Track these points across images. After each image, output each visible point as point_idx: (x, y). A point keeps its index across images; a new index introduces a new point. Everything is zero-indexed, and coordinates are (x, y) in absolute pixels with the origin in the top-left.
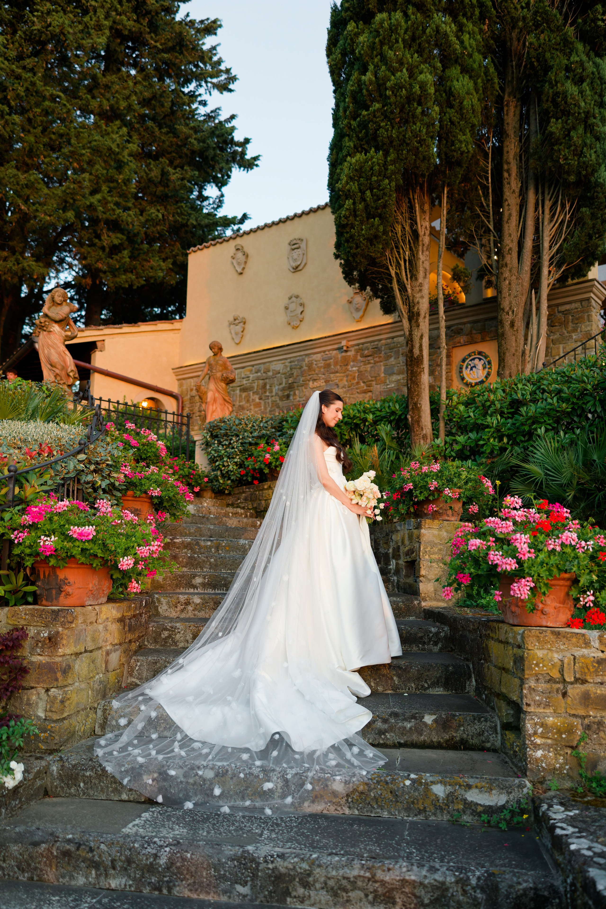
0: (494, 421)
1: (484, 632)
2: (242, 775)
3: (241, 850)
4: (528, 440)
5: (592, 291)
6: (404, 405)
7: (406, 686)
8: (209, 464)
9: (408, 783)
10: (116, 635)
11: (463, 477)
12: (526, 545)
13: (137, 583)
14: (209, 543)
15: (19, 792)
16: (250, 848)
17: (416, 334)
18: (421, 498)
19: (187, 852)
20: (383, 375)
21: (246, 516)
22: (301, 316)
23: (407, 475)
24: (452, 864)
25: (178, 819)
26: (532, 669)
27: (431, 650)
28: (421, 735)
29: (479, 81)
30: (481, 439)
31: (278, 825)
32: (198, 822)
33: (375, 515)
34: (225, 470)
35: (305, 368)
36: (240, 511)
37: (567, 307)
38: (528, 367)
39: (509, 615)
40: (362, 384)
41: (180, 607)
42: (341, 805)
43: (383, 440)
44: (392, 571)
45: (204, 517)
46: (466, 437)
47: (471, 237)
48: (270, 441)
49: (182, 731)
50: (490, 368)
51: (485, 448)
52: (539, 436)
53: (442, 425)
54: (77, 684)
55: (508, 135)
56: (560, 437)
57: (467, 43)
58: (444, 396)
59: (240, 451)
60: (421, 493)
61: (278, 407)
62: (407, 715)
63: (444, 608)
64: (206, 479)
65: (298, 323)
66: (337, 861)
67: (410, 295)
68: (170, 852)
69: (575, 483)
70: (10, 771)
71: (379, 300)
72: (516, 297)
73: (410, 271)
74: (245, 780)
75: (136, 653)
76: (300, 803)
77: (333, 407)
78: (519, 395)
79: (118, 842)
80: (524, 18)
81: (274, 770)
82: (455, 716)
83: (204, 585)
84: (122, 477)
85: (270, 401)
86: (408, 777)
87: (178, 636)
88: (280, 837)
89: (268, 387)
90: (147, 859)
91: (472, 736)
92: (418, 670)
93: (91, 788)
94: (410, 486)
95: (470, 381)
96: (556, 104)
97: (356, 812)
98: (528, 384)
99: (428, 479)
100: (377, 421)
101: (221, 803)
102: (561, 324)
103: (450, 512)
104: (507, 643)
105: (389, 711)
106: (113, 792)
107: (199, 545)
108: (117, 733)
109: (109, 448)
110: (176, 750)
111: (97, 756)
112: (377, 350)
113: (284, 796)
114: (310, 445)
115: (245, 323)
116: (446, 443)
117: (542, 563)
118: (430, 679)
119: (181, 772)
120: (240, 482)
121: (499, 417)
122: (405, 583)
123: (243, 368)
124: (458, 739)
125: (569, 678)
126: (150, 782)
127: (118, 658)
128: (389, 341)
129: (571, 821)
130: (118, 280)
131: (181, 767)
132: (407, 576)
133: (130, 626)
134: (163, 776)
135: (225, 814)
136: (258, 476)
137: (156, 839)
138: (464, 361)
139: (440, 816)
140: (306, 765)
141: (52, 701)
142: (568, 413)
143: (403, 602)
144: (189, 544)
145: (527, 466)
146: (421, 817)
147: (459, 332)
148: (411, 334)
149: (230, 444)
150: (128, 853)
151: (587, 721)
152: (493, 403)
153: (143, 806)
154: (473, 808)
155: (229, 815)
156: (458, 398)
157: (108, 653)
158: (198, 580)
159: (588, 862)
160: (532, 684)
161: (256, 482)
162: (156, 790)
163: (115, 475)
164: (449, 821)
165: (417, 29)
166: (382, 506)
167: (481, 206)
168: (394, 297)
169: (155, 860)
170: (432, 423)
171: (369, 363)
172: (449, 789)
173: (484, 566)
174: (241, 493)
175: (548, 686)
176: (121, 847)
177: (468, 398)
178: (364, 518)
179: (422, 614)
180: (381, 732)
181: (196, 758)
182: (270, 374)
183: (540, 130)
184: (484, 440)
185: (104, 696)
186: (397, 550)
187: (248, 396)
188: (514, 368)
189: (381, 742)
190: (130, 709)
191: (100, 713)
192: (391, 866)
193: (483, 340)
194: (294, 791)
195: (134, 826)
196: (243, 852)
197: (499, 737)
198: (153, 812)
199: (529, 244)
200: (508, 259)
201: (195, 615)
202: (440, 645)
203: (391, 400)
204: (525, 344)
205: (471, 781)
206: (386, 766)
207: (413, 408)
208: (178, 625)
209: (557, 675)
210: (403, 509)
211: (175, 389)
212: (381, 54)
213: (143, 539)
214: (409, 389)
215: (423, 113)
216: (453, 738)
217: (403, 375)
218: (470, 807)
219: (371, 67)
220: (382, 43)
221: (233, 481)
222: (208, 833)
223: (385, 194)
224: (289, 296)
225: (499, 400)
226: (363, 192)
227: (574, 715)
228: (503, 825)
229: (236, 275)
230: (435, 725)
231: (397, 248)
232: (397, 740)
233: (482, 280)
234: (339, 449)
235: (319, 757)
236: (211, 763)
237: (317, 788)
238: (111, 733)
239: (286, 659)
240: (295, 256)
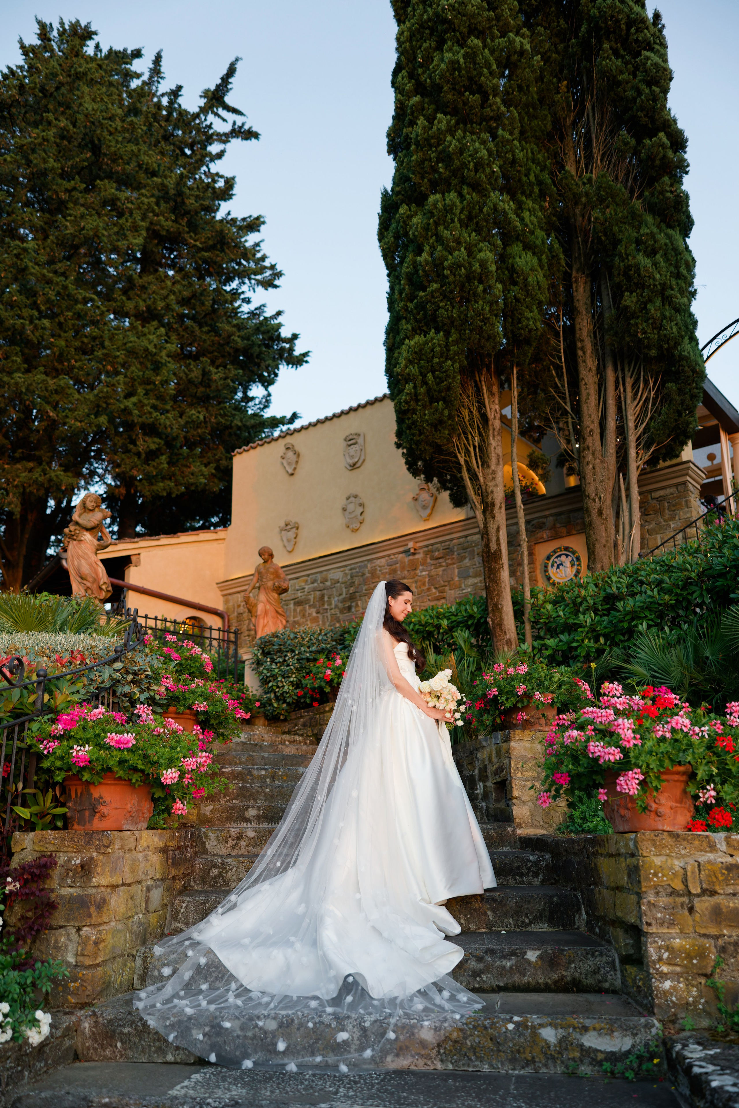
0: (587, 619)
1: (591, 850)
2: (310, 1025)
4: (629, 640)
5: (687, 474)
6: (483, 607)
7: (503, 923)
8: (261, 686)
9: (511, 1027)
10: (158, 867)
11: (556, 679)
12: (630, 731)
13: (183, 803)
14: (263, 772)
15: (45, 1052)
17: (493, 527)
18: (508, 705)
20: (457, 579)
21: (304, 745)
22: (361, 518)
23: (491, 680)
25: (235, 1079)
26: (649, 880)
27: (531, 883)
28: (524, 976)
29: (544, 257)
30: (574, 640)
31: (356, 1082)
32: (260, 1081)
33: (456, 720)
34: (279, 692)
35: (368, 575)
36: (298, 738)
37: (662, 493)
38: (623, 559)
39: (618, 821)
40: (434, 590)
41: (231, 843)
42: (431, 1058)
43: (461, 648)
44: (480, 797)
45: (256, 745)
46: (557, 640)
47: (547, 420)
48: (331, 656)
49: (237, 980)
50: (579, 565)
51: (579, 651)
52: (641, 633)
53: (528, 627)
54: (113, 924)
56: (665, 633)
57: (527, 221)
58: (528, 594)
59: (297, 669)
60: (507, 699)
61: (339, 619)
62: (506, 951)
63: (544, 835)
64: (258, 704)
65: (358, 525)
67: (482, 483)
69: (687, 684)
70: (35, 1023)
71: (448, 492)
72: (602, 482)
73: (481, 457)
74: (314, 1030)
75: (180, 893)
76: (381, 1058)
77: (401, 599)
78: (614, 589)
79: (164, 1104)
80: (587, 194)
81: (349, 1017)
82: (564, 950)
83: (259, 818)
84: (163, 689)
85: (329, 614)
86: (511, 1021)
87: (230, 874)
88: (360, 1093)
89: (326, 599)
91: (586, 975)
92: (516, 903)
93: (130, 1048)
94: (495, 691)
95: (557, 580)
96: (628, 278)
97: (450, 1067)
98: (624, 577)
99: (515, 683)
100: (453, 627)
101: (286, 1061)
102: (656, 512)
103: (543, 721)
104: (619, 855)
105: (484, 948)
106: (156, 1052)
107: (252, 775)
108: (159, 985)
109: (148, 659)
110: (231, 999)
111: (137, 1009)
113: (362, 1049)
114: (378, 640)
115: (298, 528)
116: (534, 648)
117: (650, 753)
118: (531, 913)
119: (237, 1023)
120: (298, 705)
121: (593, 615)
122: (496, 809)
123: (297, 578)
124: (569, 978)
125: (695, 890)
126: (201, 1037)
127: (160, 896)
129: (711, 1060)
130: (155, 488)
131: (237, 1018)
132: (497, 801)
133: (174, 859)
134: (217, 1029)
135: (291, 1072)
136: (318, 696)
137: (209, 1100)
138: (548, 558)
139: (552, 1068)
140: (387, 1011)
141: (84, 942)
142: (672, 606)
143: (494, 829)
144: (240, 774)
145: (630, 668)
146: (530, 1070)
147: (541, 526)
148: (486, 527)
149: (285, 661)
151: (722, 942)
152: (584, 599)
153: (193, 1068)
154: (592, 1055)
156: (545, 596)
157: (148, 889)
158: (252, 813)
160: (652, 898)
161: (316, 704)
162: (208, 1048)
163: (156, 688)
164: (563, 1073)
165: (474, 208)
166: (463, 708)
167: (556, 387)
168: (464, 487)
170: (517, 627)
171: (441, 566)
172: (561, 1032)
173: (583, 761)
174: (299, 718)
175: (670, 900)
177: (556, 597)
178: (444, 724)
179: (518, 844)
180: (476, 974)
181: (255, 1007)
182: (328, 584)
184: (577, 641)
185: (144, 942)
186: (484, 769)
187: (304, 610)
188: (606, 560)
189: (477, 986)
190: (174, 956)
191: (139, 961)
193: (569, 534)
194: (374, 1042)
195: (182, 1088)
197: (619, 973)
198: (205, 1073)
199: (611, 424)
200: (590, 441)
201: (248, 852)
202: (541, 877)
203: (467, 603)
204: (617, 533)
205: (588, 1022)
206: (484, 1009)
207: (493, 610)
208: (229, 861)
209: (679, 886)
210: (488, 720)
211: (220, 607)
212: (437, 235)
213: (189, 750)
214: (487, 588)
215: (485, 291)
216: (563, 977)
217: (480, 576)
218: (587, 1053)
219: (427, 248)
220: (437, 224)
221: (288, 704)
222: (272, 1092)
223: (448, 376)
224: (346, 496)
225: (591, 596)
226: (424, 375)
227: (705, 936)
228: (630, 1075)
229: (286, 477)
230: (540, 963)
231: (465, 433)
232: (496, 982)
233: (562, 466)
234: (411, 645)
235: (402, 1001)
236: (273, 1012)
237: (401, 1037)
238: (153, 984)
239: (358, 890)
240: (352, 453)
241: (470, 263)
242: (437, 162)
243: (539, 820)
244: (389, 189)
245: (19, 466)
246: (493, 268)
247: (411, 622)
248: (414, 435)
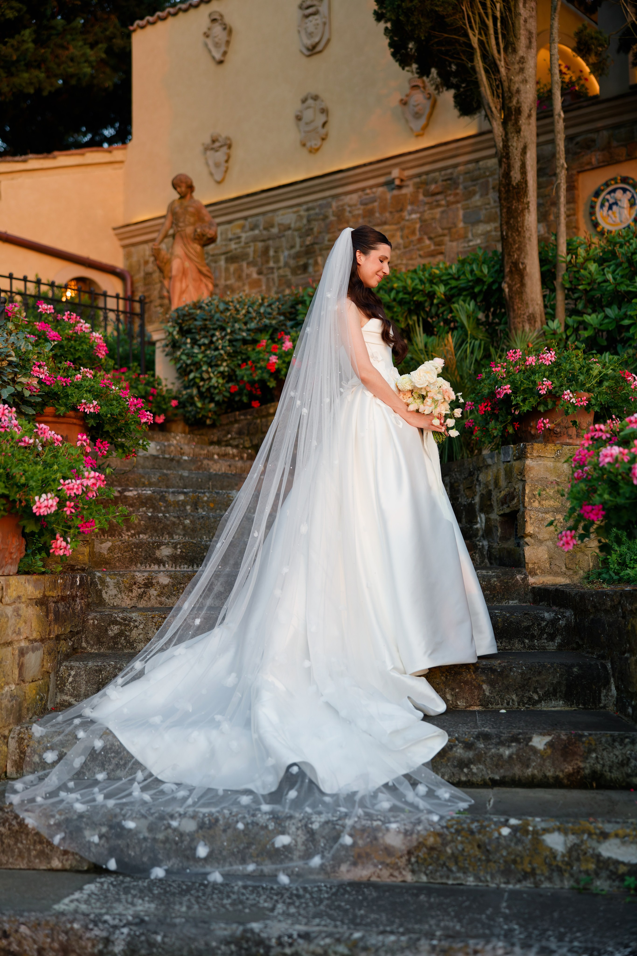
2: (240, 826)
3: (241, 928)
6: (497, 267)
7: (503, 699)
8: (178, 378)
9: (505, 831)
10: (35, 624)
11: (595, 372)
13: (65, 540)
14: (182, 497)
16: (256, 926)
17: (516, 145)
18: (525, 408)
19: (156, 933)
20: (461, 225)
21: (241, 459)
22: (323, 131)
23: (502, 372)
24: (576, 944)
25: (141, 891)
27: (544, 648)
28: (528, 767)
30: (626, 316)
31: (298, 896)
32: (174, 894)
33: (448, 429)
34: (204, 386)
35: (332, 218)
36: (231, 451)
40: (427, 242)
41: (136, 591)
42: (398, 868)
43: (463, 327)
44: (480, 533)
45: (172, 460)
46: (601, 316)
48: (277, 336)
49: (143, 768)
51: (631, 331)
53: (560, 296)
58: (563, 249)
59: (229, 354)
60: (524, 400)
62: (505, 736)
63: (566, 585)
64: (174, 403)
65: (319, 142)
66: (394, 942)
67: (504, 78)
68: (129, 934)
71: (452, 92)
73: (503, 35)
74: (245, 832)
75: (67, 657)
76: (333, 867)
77: (374, 254)
79: (47, 922)
81: (291, 817)
82: (582, 736)
83: (175, 559)
84: (35, 382)
85: (275, 276)
86: (506, 824)
87: (135, 633)
88: (302, 912)
89: (272, 253)
90: (94, 946)
91: (611, 767)
92: (522, 674)
94: (507, 389)
95: (607, 227)
97: (424, 879)
99: (536, 378)
100: (453, 296)
101: (208, 869)
103: (573, 431)
105: (476, 731)
106: (36, 857)
107: (166, 501)
108: (41, 773)
109: (12, 339)
110: (136, 793)
111: (11, 804)
112: (451, 182)
113: (308, 855)
114: (340, 316)
115: (230, 147)
116: (567, 327)
118: (542, 687)
119: (144, 823)
120: (230, 405)
122: (501, 550)
123: (229, 222)
124: (587, 771)
126: (96, 839)
127: (39, 661)
128: (471, 166)
131: (144, 817)
132: (504, 538)
133: (57, 613)
134: (117, 830)
136: (259, 393)
137: (107, 917)
138: (597, 194)
139: (558, 882)
140: (343, 809)
143: (498, 577)
144: (149, 499)
146: (528, 884)
147: (588, 145)
148: (506, 146)
149: (211, 342)
150: (63, 937)
153: (86, 877)
154: (612, 867)
155: (222, 885)
156: (587, 251)
157: (22, 653)
158: (165, 552)
161: (256, 404)
162: (106, 852)
163: (24, 380)
164: (572, 888)
166: (458, 412)
168: (476, 84)
169: (106, 946)
170: (544, 297)
171: (439, 206)
172: (572, 839)
173: (625, 489)
174: (232, 423)
176: (52, 929)
177: (604, 252)
178: (430, 435)
179: (530, 597)
180: (463, 764)
181: (167, 803)
182: (275, 230)
184: (630, 318)
185: (19, 720)
186: (487, 497)
187: (241, 269)
189: (464, 779)
190: (60, 737)
191: (13, 744)
192: (479, 947)
193: (630, 158)
194: (324, 848)
195: (72, 901)
196: (245, 931)
198: (102, 884)
201: (161, 603)
202: (558, 640)
203: (474, 260)
205: (608, 828)
206: (471, 810)
207: (511, 271)
208: (134, 615)
210: (495, 428)
211: (119, 263)
213: (71, 468)
214: (504, 239)
216: (579, 770)
217: (494, 220)
218: (606, 865)
221: (217, 404)
222: (189, 907)
224: (302, 96)
229: (212, 65)
230: (549, 751)
232: (489, 775)
233: (627, 52)
234: (386, 324)
235: (363, 798)
236: (191, 810)
237: (360, 842)
238: (33, 773)
239: (307, 655)
240: (311, 29)
243: (560, 564)
247: (392, 289)
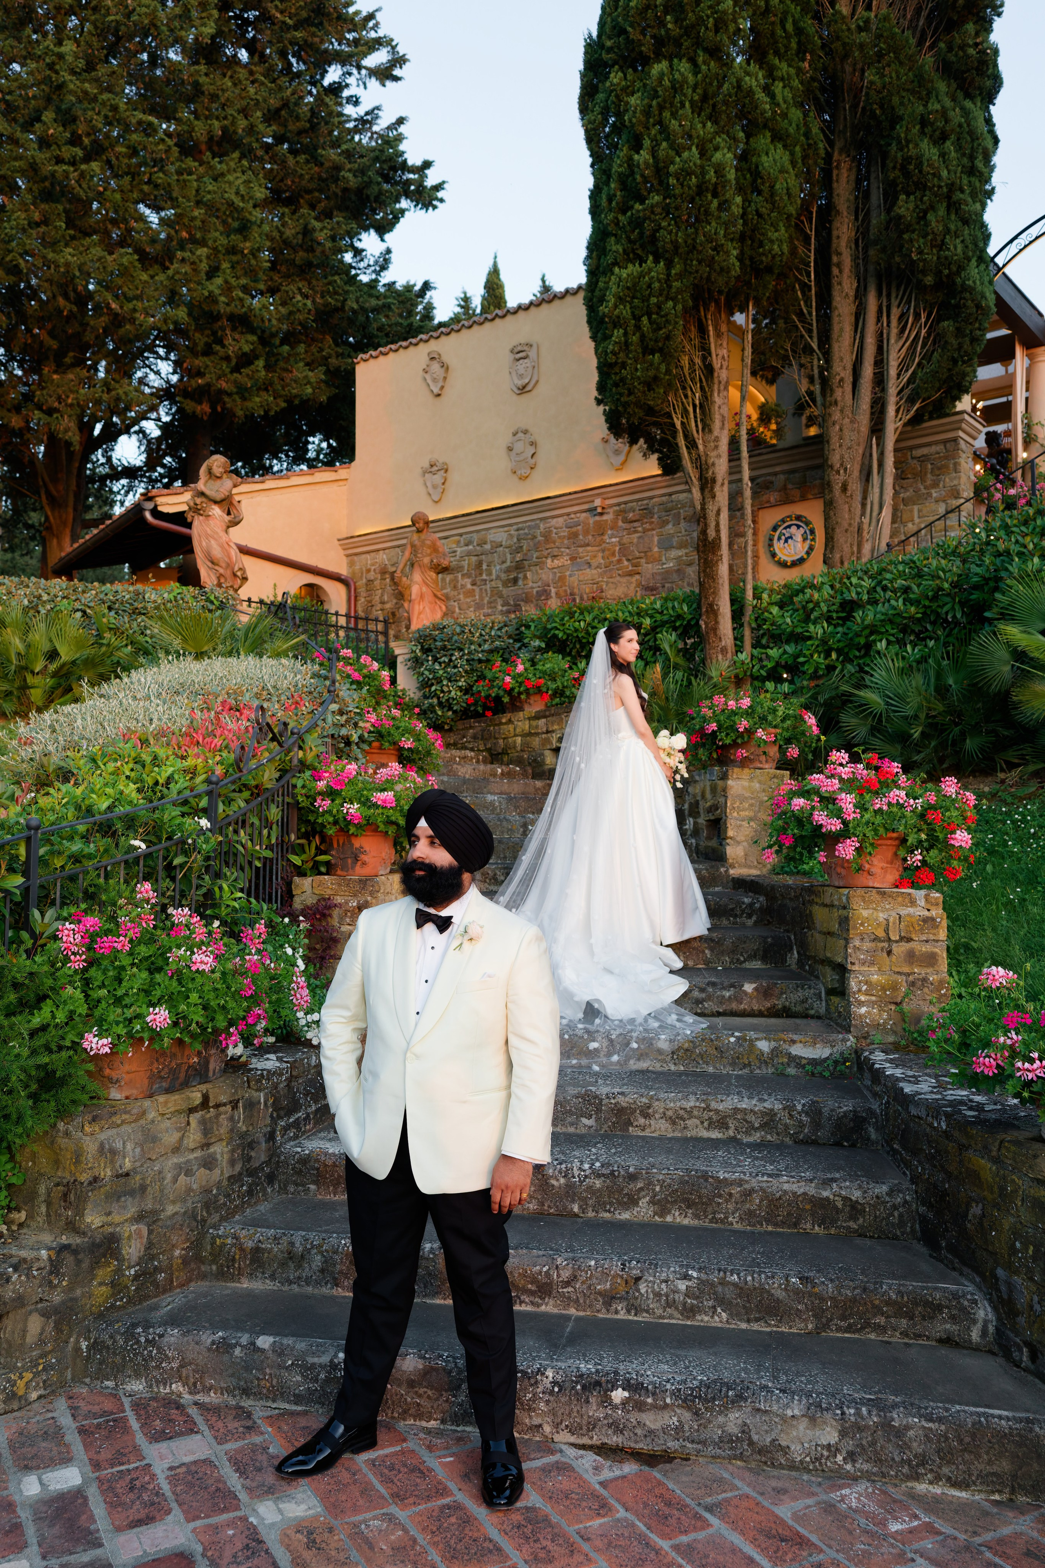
0: (817, 630)
1: (807, 899)
2: (566, 1037)
4: (864, 656)
5: (961, 428)
6: (694, 606)
7: (718, 960)
8: (420, 689)
9: (732, 1040)
11: (780, 713)
12: (850, 805)
17: (711, 508)
18: (728, 741)
20: (656, 549)
21: (478, 762)
22: (533, 461)
23: (709, 713)
24: (778, 1098)
26: (856, 928)
27: (744, 924)
28: (740, 1004)
29: (798, 149)
30: (800, 654)
31: (608, 1076)
34: (444, 698)
35: (539, 538)
36: (469, 754)
37: (924, 451)
38: (867, 548)
39: (834, 876)
40: (626, 563)
42: (665, 1062)
43: (666, 654)
46: (780, 651)
47: (786, 358)
50: (813, 540)
51: (805, 667)
52: (878, 652)
53: (747, 633)
55: (838, 212)
56: (907, 652)
57: (779, 98)
58: (750, 593)
59: (466, 672)
60: (726, 735)
61: (501, 596)
62: (724, 984)
63: (757, 876)
64: (417, 710)
65: (527, 471)
66: (672, 1097)
67: (701, 454)
69: (922, 716)
71: (656, 456)
72: (848, 448)
73: (701, 421)
76: (625, 1061)
78: (854, 595)
80: (862, 46)
81: (598, 1031)
82: (776, 984)
84: (368, 726)
85: (487, 587)
86: (732, 1035)
88: (614, 1083)
89: (484, 567)
91: (795, 1004)
92: (730, 943)
94: (714, 726)
95: (784, 558)
96: (907, 174)
97: (682, 1068)
98: (865, 578)
99: (735, 718)
100: (657, 627)
102: (914, 476)
103: (763, 758)
104: (832, 906)
105: (704, 981)
112: (647, 512)
113: (610, 1054)
115: (446, 471)
116: (752, 657)
117: (867, 823)
118: (745, 952)
120: (466, 714)
121: (824, 625)
122: (707, 847)
123: (446, 538)
124: (779, 1006)
125: (894, 937)
129: (891, 1061)
130: (249, 404)
132: (709, 838)
136: (492, 705)
138: (775, 529)
139: (764, 1070)
140: (628, 1027)
142: (919, 620)
143: (707, 870)
145: (861, 693)
146: (746, 1071)
147: (768, 486)
148: (703, 509)
149: (450, 661)
151: (911, 978)
152: (817, 604)
154: (797, 1061)
156: (769, 593)
159: (898, 1079)
160: (857, 943)
161: (489, 714)
163: (362, 725)
164: (772, 1074)
165: (711, 84)
167: (800, 314)
168: (677, 454)
170: (733, 631)
171: (636, 532)
172: (773, 1044)
173: (807, 827)
174: (468, 729)
175: (873, 945)
179: (731, 885)
180: (698, 1002)
182: (488, 547)
183: (885, 202)
184: (804, 656)
186: (695, 805)
187: (456, 580)
188: (846, 549)
189: (699, 1011)
192: (723, 1099)
193: (803, 498)
194: (619, 1050)
197: (823, 1003)
199: (868, 371)
200: (838, 393)
202: (754, 918)
203: (675, 599)
204: (863, 514)
205: (795, 1037)
206: (708, 1028)
207: (706, 611)
209: (881, 933)
210: (704, 755)
211: (343, 570)
212: (660, 123)
214: (701, 585)
215: (720, 208)
216: (774, 1006)
217: (685, 547)
218: (795, 1060)
219: (647, 143)
220: (661, 108)
221: (455, 712)
223: (668, 322)
224: (513, 430)
225: (825, 601)
226: (637, 319)
227: (899, 973)
228: (827, 1074)
229: (430, 398)
230: (754, 994)
231: (684, 388)
232: (716, 1009)
233: (801, 415)
235: (637, 1021)
237: (642, 1047)
240: (521, 370)
241: (702, 167)
242: (666, 13)
243: (753, 859)
244: (595, 34)
245: (71, 376)
246: (731, 175)
248: (621, 395)
